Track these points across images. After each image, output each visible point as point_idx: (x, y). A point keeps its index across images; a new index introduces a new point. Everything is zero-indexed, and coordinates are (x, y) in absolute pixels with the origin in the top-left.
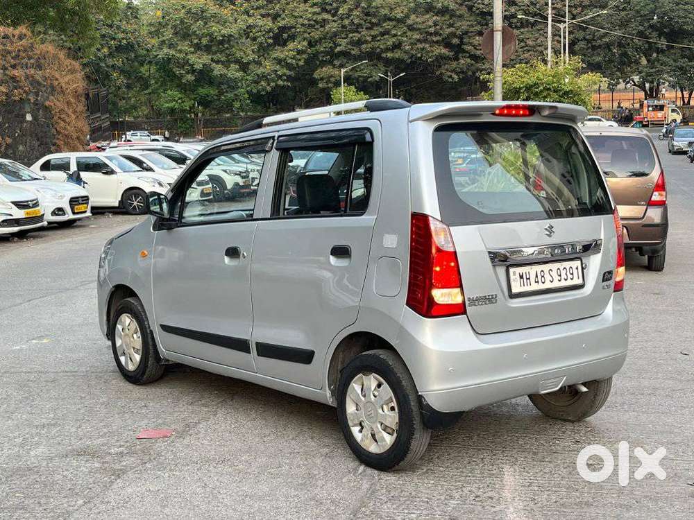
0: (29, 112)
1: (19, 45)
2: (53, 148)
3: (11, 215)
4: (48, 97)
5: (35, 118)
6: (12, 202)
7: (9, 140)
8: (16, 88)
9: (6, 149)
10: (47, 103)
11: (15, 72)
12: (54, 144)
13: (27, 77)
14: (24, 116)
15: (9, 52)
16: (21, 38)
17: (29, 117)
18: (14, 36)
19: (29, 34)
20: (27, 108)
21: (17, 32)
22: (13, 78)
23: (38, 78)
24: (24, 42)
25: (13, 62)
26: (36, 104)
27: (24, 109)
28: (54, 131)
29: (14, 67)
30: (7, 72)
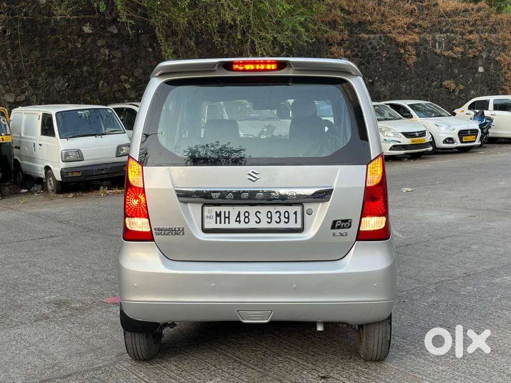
0: (481, 66)
1: (476, 16)
2: (500, 92)
3: (399, 142)
4: (499, 54)
5: (486, 70)
6: (402, 133)
7: (462, 87)
8: (471, 48)
9: (459, 93)
10: (498, 58)
11: (471, 37)
12: (502, 89)
13: (481, 39)
14: (477, 69)
15: (468, 22)
16: (478, 10)
17: (481, 69)
18: (473, 9)
19: (487, 7)
20: (480, 62)
21: (476, 7)
22: (469, 41)
23: (490, 39)
24: (481, 13)
25: (470, 29)
26: (488, 58)
27: (477, 63)
28: (502, 79)
29: (471, 32)
30: (465, 37)
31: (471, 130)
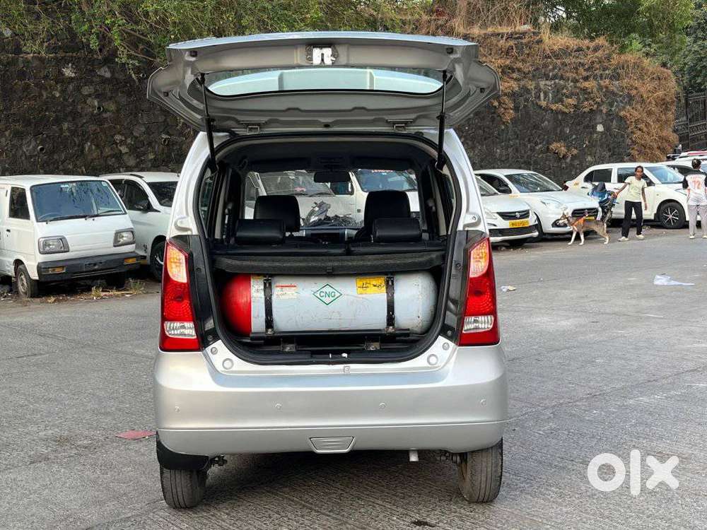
0: (601, 123)
1: (591, 57)
2: (626, 158)
3: (495, 225)
4: (624, 108)
5: (607, 128)
6: (498, 213)
7: (575, 152)
8: (587, 99)
9: (572, 160)
10: (622, 113)
11: (586, 84)
12: (629, 155)
13: (600, 88)
14: (594, 127)
15: (583, 65)
16: (596, 49)
17: (600, 128)
18: (588, 48)
19: (607, 44)
20: (599, 118)
21: (592, 45)
22: (584, 90)
23: (611, 88)
24: (599, 54)
25: (585, 74)
26: (609, 114)
27: (595, 119)
28: (628, 141)
29: (586, 79)
30: (578, 85)
31: (588, 209)
